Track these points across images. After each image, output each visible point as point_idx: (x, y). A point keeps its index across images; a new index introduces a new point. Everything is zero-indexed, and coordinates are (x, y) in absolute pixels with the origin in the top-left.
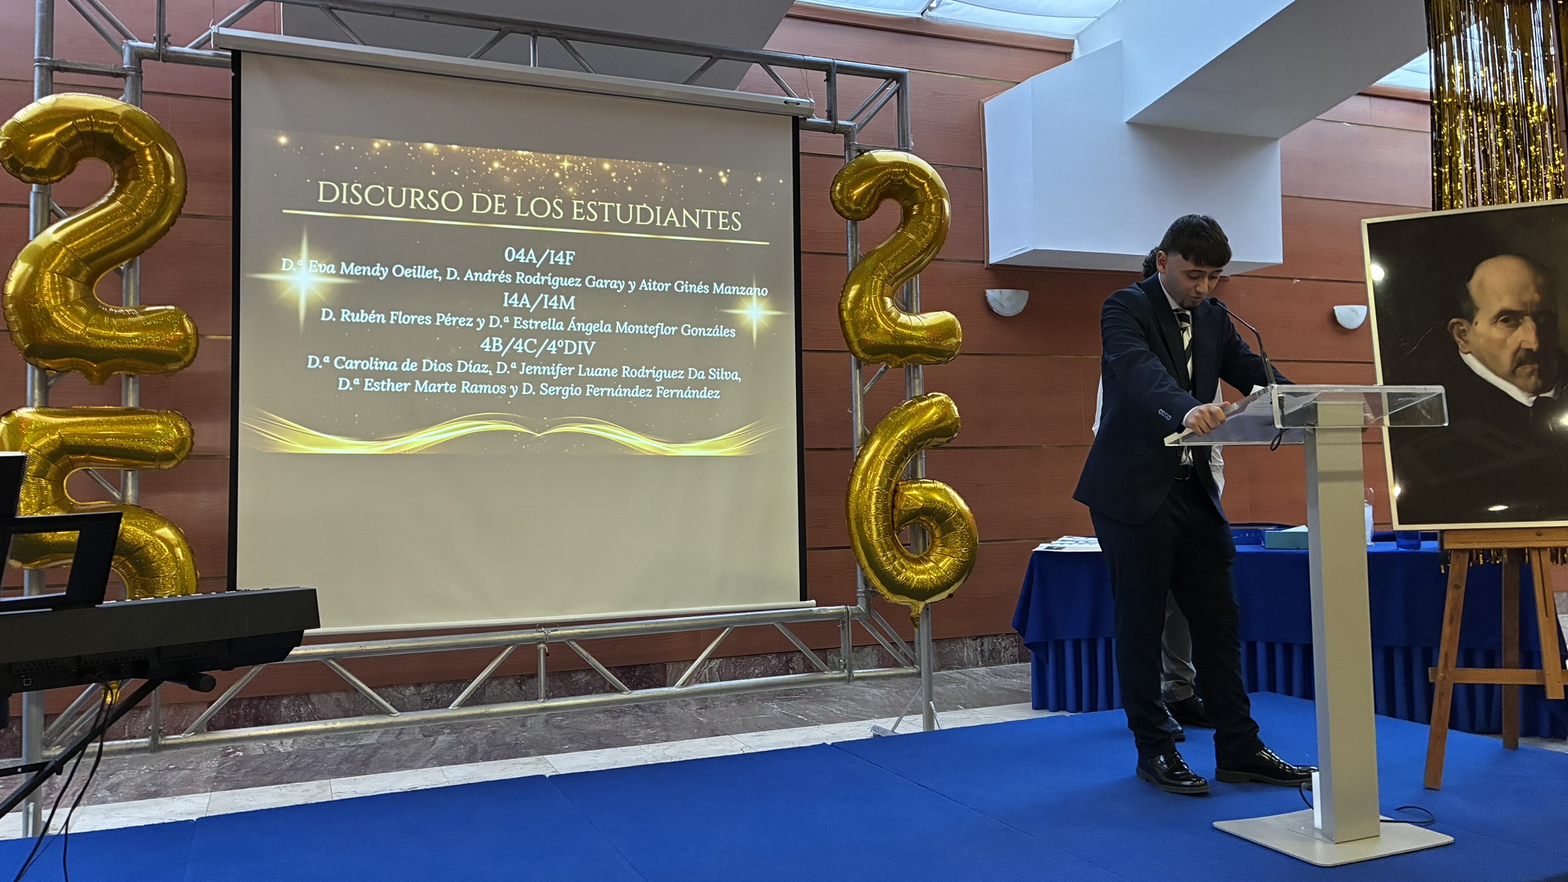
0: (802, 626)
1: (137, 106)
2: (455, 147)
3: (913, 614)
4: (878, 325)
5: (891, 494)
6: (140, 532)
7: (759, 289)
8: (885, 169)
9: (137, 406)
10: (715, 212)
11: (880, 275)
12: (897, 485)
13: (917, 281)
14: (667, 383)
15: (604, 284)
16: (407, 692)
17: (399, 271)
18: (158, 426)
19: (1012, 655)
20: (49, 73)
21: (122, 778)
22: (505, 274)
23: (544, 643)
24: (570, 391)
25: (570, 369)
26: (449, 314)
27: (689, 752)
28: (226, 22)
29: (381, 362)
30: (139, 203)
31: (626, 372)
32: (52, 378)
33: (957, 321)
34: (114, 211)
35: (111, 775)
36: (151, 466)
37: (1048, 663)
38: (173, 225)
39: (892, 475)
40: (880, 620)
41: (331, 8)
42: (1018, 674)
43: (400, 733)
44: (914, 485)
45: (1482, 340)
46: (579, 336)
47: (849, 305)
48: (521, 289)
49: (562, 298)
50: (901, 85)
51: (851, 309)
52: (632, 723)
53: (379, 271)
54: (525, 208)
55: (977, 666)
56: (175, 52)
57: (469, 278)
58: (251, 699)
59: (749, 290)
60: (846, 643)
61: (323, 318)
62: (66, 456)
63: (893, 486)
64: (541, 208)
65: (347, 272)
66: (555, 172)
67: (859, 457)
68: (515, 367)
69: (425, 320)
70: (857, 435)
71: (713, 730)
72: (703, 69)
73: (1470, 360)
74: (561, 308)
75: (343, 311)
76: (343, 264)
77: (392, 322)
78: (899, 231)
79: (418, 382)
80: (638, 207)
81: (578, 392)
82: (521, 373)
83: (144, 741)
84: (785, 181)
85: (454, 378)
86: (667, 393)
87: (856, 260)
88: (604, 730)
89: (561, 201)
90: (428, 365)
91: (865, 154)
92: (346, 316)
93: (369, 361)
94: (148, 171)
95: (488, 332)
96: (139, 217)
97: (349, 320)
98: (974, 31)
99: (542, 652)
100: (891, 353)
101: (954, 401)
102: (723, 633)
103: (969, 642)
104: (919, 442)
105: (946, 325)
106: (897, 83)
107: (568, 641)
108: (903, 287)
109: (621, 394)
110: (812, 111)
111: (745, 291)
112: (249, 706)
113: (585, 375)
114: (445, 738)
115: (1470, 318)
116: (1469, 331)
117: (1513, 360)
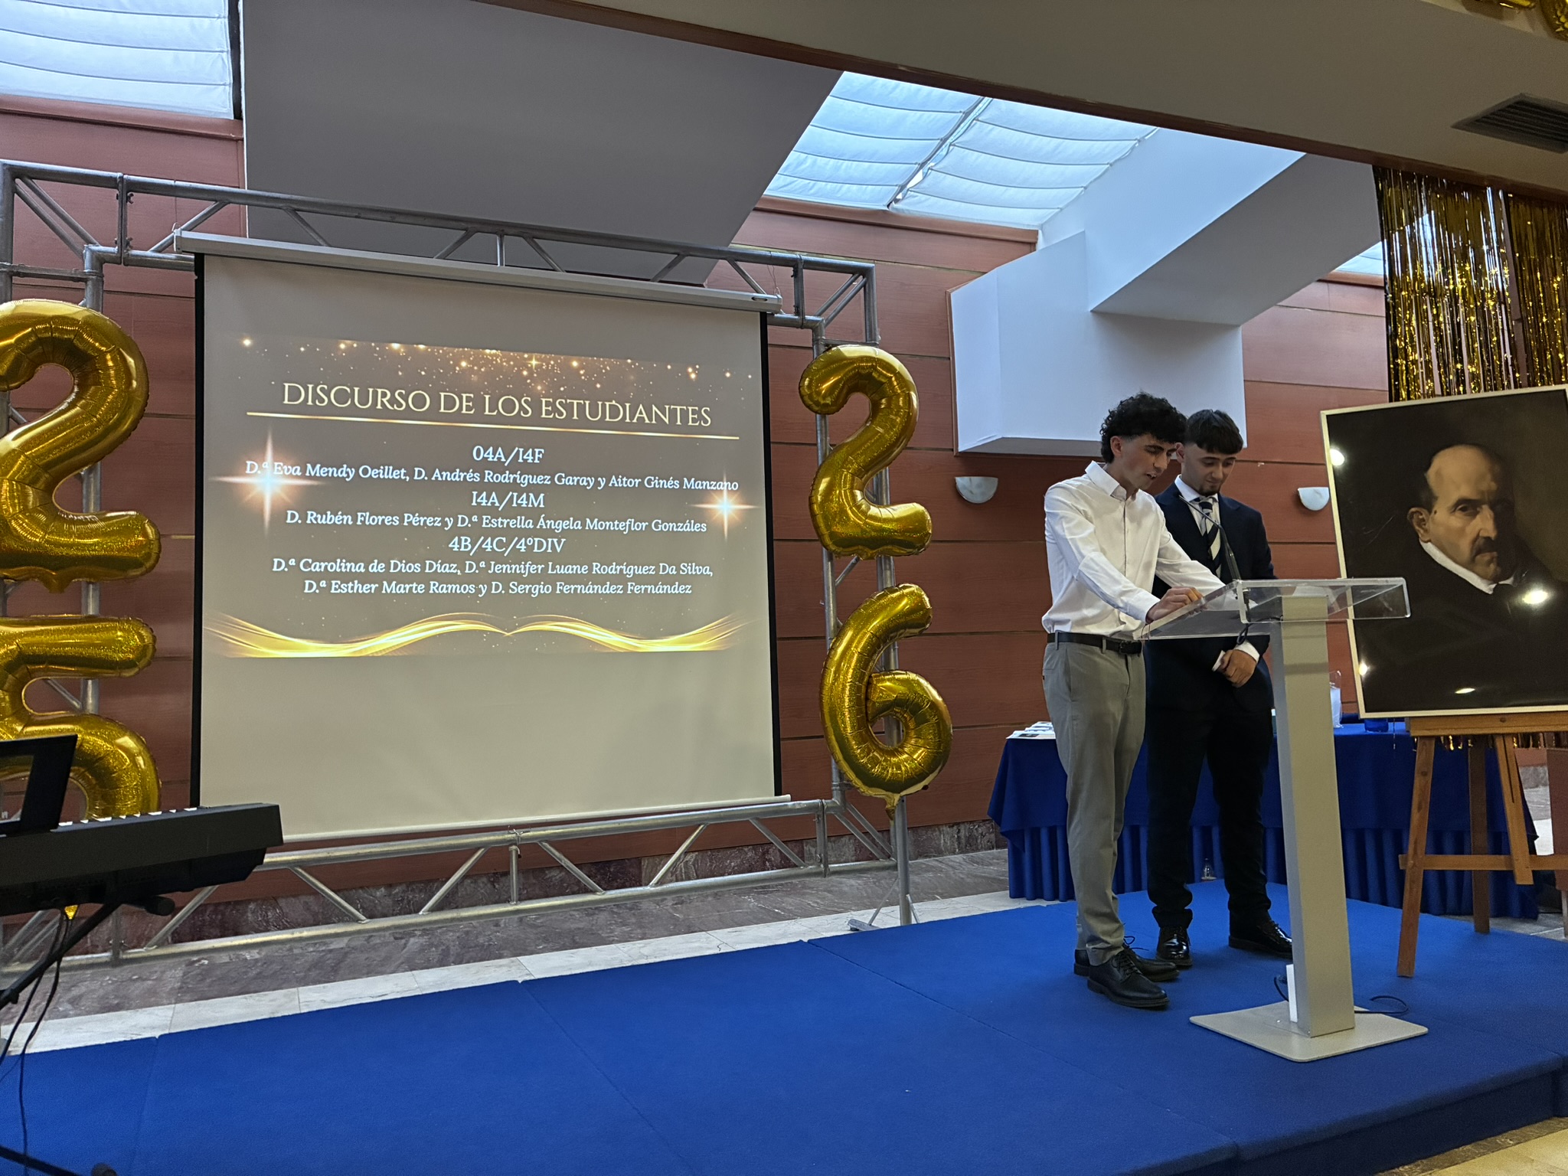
0: (773, 819)
1: (98, 311)
2: (422, 347)
3: (888, 806)
4: (848, 518)
5: (864, 686)
6: (100, 742)
7: (729, 483)
8: (853, 363)
9: (97, 613)
10: (685, 407)
11: (850, 469)
12: (870, 677)
13: (886, 473)
14: (639, 579)
15: (573, 481)
16: (378, 893)
17: (365, 472)
18: (119, 633)
19: (988, 842)
20: (9, 280)
21: (83, 990)
22: (473, 472)
23: (515, 844)
24: (540, 589)
25: (540, 567)
26: (417, 515)
27: (665, 950)
28: (189, 225)
29: (348, 564)
30: (100, 408)
31: (597, 568)
32: (11, 586)
33: (926, 513)
34: (77, 415)
35: (73, 986)
36: (112, 674)
37: (1024, 851)
38: (134, 430)
39: (865, 667)
40: (856, 814)
41: (296, 210)
42: (995, 861)
44: (887, 677)
45: (1441, 528)
46: (549, 533)
47: (819, 499)
48: (489, 488)
49: (532, 495)
50: (867, 279)
51: (821, 502)
52: (606, 921)
53: (345, 472)
54: (493, 406)
55: (954, 853)
56: (137, 256)
57: (437, 478)
58: (217, 905)
59: (720, 485)
60: (821, 835)
61: (289, 521)
62: (23, 666)
63: (866, 680)
64: (509, 406)
65: (313, 474)
66: (523, 370)
67: (832, 649)
68: (484, 566)
69: (392, 521)
70: (830, 628)
71: (689, 927)
72: (670, 266)
73: (1430, 549)
74: (530, 506)
75: (309, 513)
76: (309, 466)
77: (359, 523)
78: (868, 425)
79: (385, 583)
80: (607, 404)
81: (548, 590)
82: (490, 572)
83: (105, 956)
84: (754, 377)
85: (423, 578)
86: (638, 589)
87: (826, 453)
88: (579, 929)
89: (529, 399)
90: (396, 566)
91: (833, 349)
92: (312, 518)
93: (336, 563)
94: (109, 376)
95: (457, 532)
96: (99, 422)
97: (315, 522)
98: (939, 222)
99: (514, 853)
100: (862, 545)
101: (925, 592)
102: (698, 831)
103: (946, 829)
104: (892, 633)
105: (917, 517)
106: (864, 278)
107: (540, 842)
108: (873, 479)
109: (591, 592)
110: (779, 307)
111: (716, 485)
112: (215, 912)
113: (555, 572)
114: (417, 941)
115: (1429, 505)
116: (1428, 520)
117: (1472, 550)
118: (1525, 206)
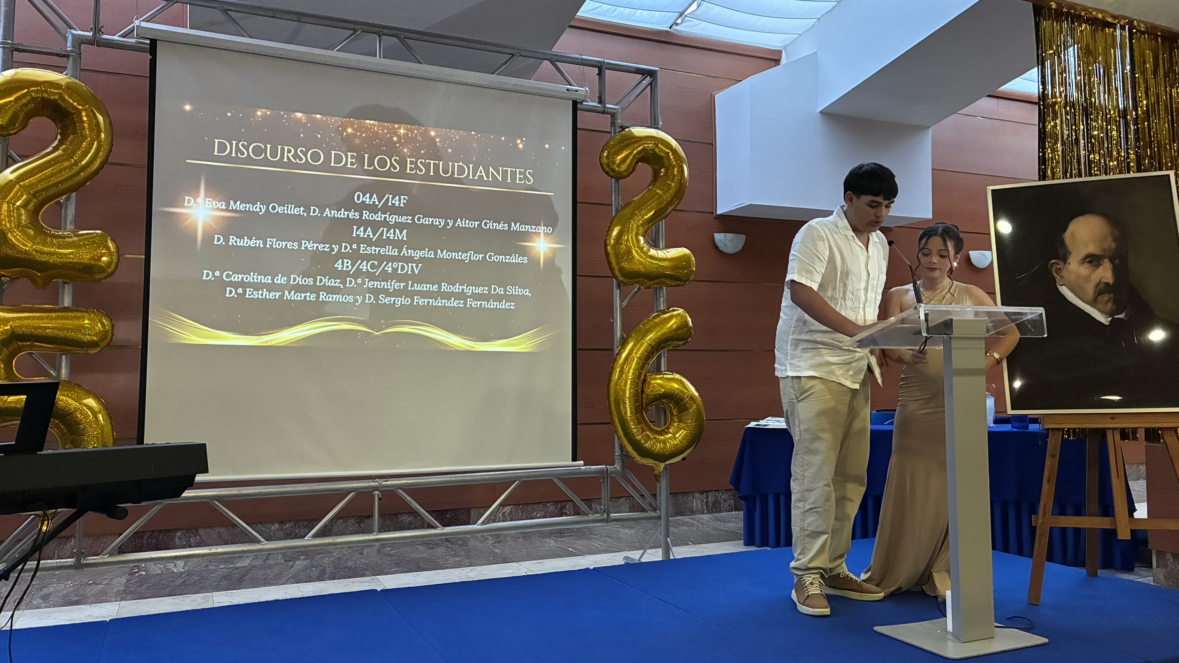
0: (572, 480)
1: (77, 79)
2: (318, 116)
3: (655, 472)
4: (633, 257)
5: (641, 382)
6: (70, 401)
7: (545, 228)
8: (641, 141)
9: (71, 306)
10: (514, 169)
11: (635, 220)
12: (646, 376)
13: (663, 224)
14: (476, 297)
15: (429, 221)
16: (273, 527)
17: (274, 208)
18: (87, 322)
19: (729, 505)
20: (10, 53)
21: (52, 589)
22: (354, 212)
23: (378, 490)
24: (401, 301)
25: (402, 285)
26: (311, 242)
27: (486, 574)
28: (147, 17)
29: (259, 276)
30: (76, 152)
31: (444, 287)
32: (6, 283)
33: (692, 255)
34: (58, 157)
35: (43, 587)
36: (81, 351)
37: (755, 510)
38: (101, 170)
39: (642, 368)
40: (631, 477)
41: (226, 10)
42: (733, 519)
43: (267, 559)
44: (658, 376)
45: (1073, 276)
46: (410, 260)
47: (612, 241)
48: (366, 224)
49: (397, 231)
50: (654, 79)
51: (614, 244)
52: (443, 553)
53: (259, 208)
54: (371, 163)
55: (703, 513)
56: (107, 39)
57: (327, 215)
58: (153, 531)
59: (538, 228)
60: (605, 493)
61: (215, 242)
62: (15, 342)
63: (643, 377)
64: (382, 163)
65: (234, 208)
66: (394, 136)
67: (618, 354)
68: (360, 282)
69: (293, 245)
70: (617, 339)
71: (504, 559)
72: (506, 63)
73: (1065, 290)
74: (396, 238)
75: (231, 237)
76: (232, 202)
77: (268, 246)
78: (650, 187)
79: (286, 292)
80: (456, 164)
81: (407, 302)
82: (364, 286)
83: (71, 561)
84: (566, 148)
85: (315, 289)
86: (475, 304)
87: (618, 208)
88: (422, 558)
89: (398, 158)
90: (295, 280)
91: (626, 130)
92: (233, 241)
93: (250, 275)
94: (84, 128)
95: (341, 256)
96: (76, 162)
97: (235, 244)
98: (709, 41)
99: (376, 497)
100: (643, 278)
101: (688, 314)
102: (512, 487)
103: (698, 495)
104: (662, 344)
105: (684, 258)
106: (650, 78)
107: (396, 489)
108: (652, 229)
109: (440, 304)
110: (587, 97)
111: (535, 229)
112: (151, 537)
113: (413, 289)
115: (1064, 258)
116: (1063, 268)
117: (1096, 291)
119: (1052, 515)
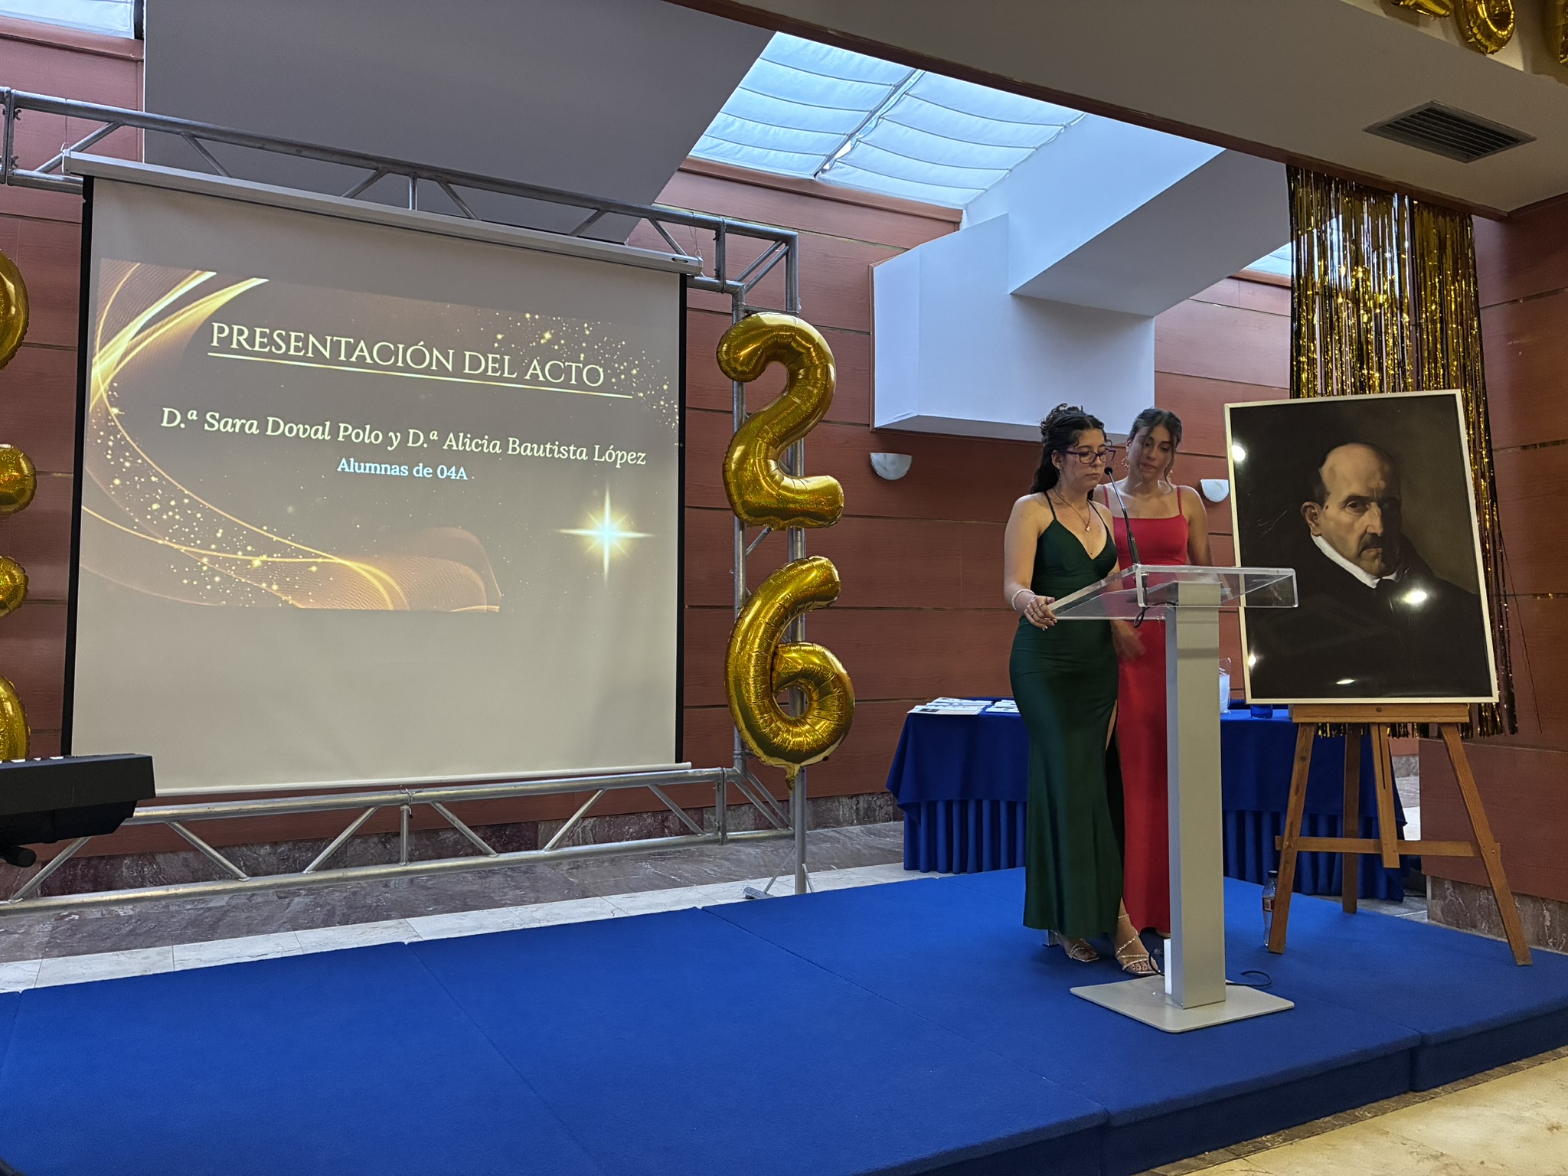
0: (673, 787)
3: (788, 777)
4: (761, 488)
5: (770, 657)
8: (772, 331)
11: (765, 438)
12: (776, 647)
13: (801, 444)
16: (262, 852)
19: (886, 814)
23: (407, 804)
27: (558, 914)
28: (80, 146)
33: (839, 486)
37: (920, 823)
38: (12, 358)
39: (772, 637)
40: (755, 781)
41: (193, 136)
42: (891, 833)
43: (251, 898)
44: (793, 648)
45: (1332, 523)
47: (733, 466)
50: (790, 248)
51: (735, 470)
52: (500, 884)
55: (852, 824)
56: (23, 175)
58: (90, 859)
60: (721, 804)
63: (772, 650)
67: (740, 618)
70: (738, 597)
71: (584, 892)
72: (590, 221)
73: (1321, 542)
78: (785, 394)
87: (741, 421)
88: (471, 891)
91: (753, 316)
98: (866, 195)
99: (405, 814)
100: (773, 515)
101: (835, 565)
102: (595, 796)
103: (844, 800)
104: (799, 604)
105: (829, 490)
106: (786, 245)
107: (432, 802)
108: (787, 450)
110: (700, 269)
112: (88, 866)
114: (302, 900)
115: (1321, 502)
116: (1320, 513)
117: (1359, 544)
118: (1429, 213)
119: (1301, 835)
